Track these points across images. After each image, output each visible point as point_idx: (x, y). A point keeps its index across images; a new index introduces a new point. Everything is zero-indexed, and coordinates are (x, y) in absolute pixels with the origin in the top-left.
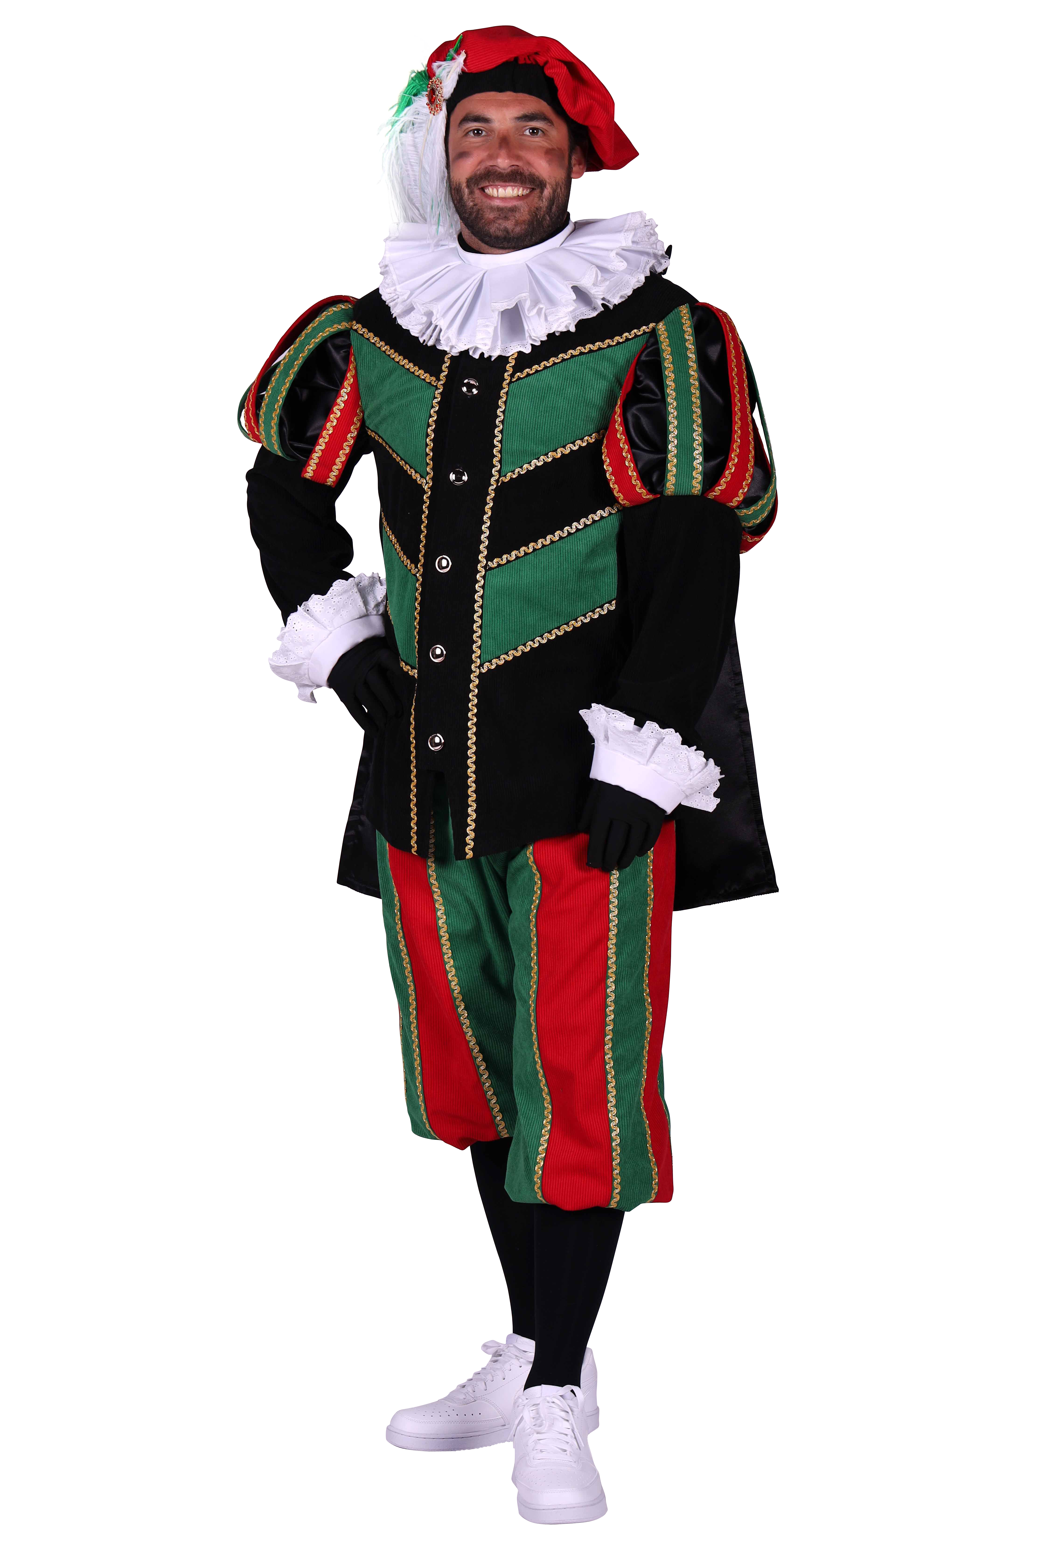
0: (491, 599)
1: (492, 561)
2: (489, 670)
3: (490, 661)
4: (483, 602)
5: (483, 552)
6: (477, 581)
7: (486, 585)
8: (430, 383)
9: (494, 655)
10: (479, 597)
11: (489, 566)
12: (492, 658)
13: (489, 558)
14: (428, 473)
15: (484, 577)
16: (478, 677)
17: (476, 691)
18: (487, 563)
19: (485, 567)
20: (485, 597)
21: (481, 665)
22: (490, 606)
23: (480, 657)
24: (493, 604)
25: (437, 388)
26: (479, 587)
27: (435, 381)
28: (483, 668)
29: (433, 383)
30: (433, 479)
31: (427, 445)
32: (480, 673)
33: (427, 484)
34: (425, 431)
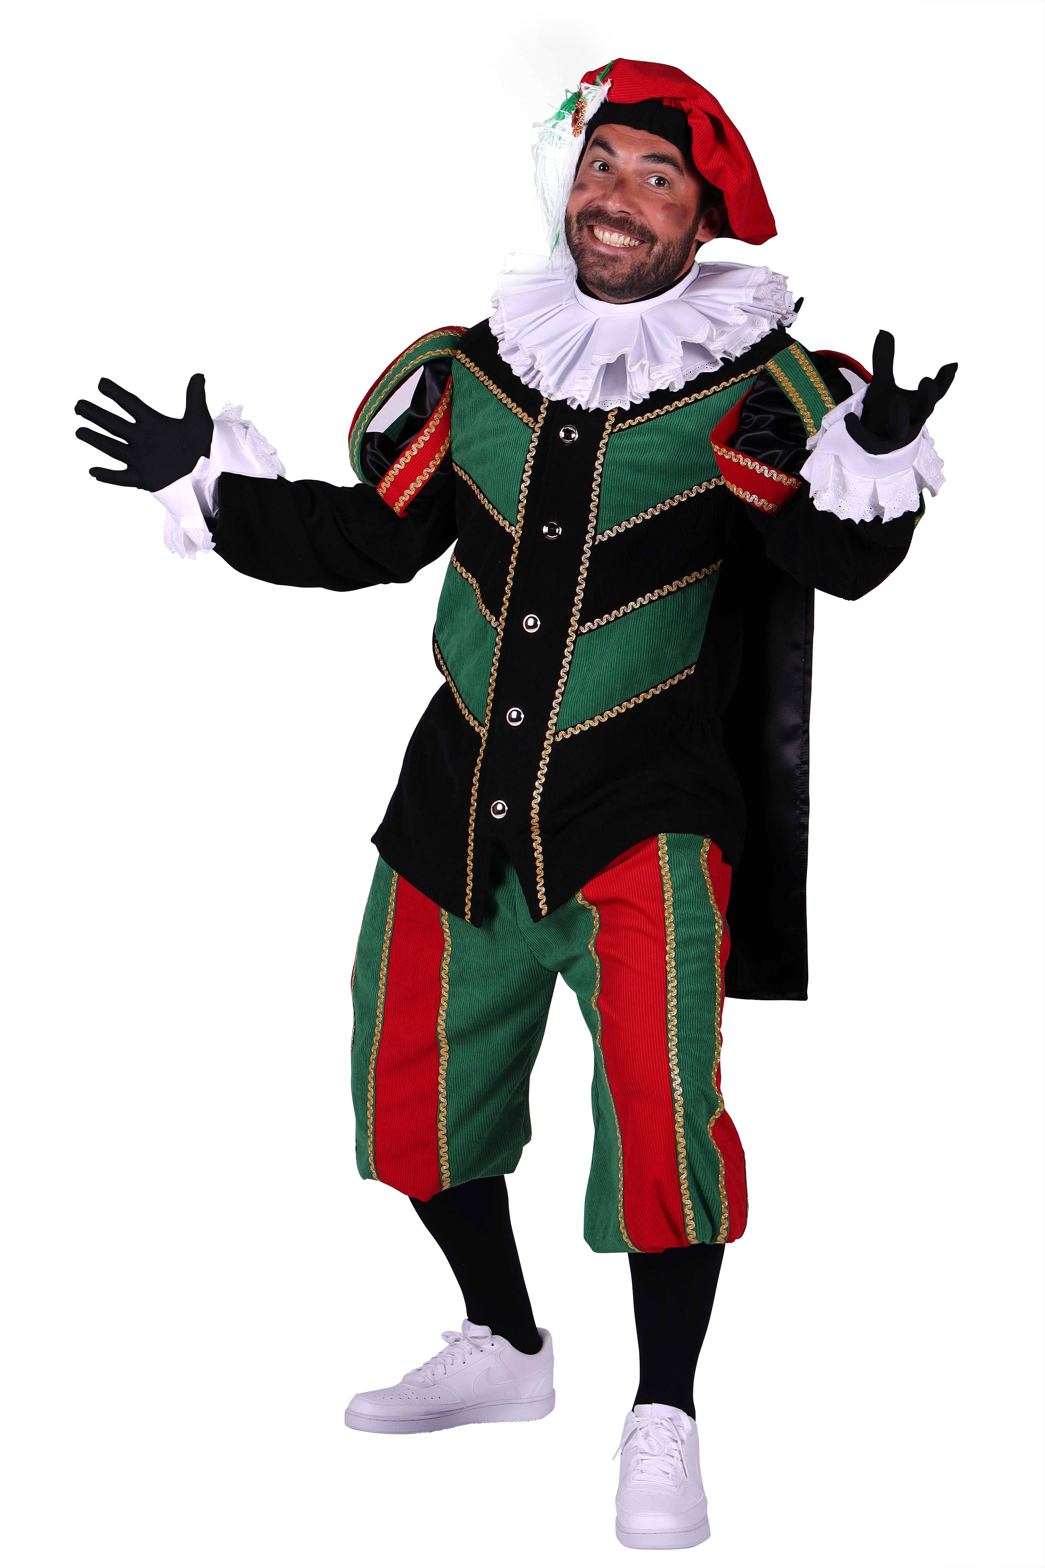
0: (580, 666)
1: (583, 626)
2: (564, 739)
3: (565, 730)
4: (570, 668)
5: (575, 616)
6: (567, 646)
7: (575, 651)
8: (527, 424)
9: (570, 724)
10: (567, 663)
11: (580, 630)
12: (568, 727)
13: (581, 622)
14: (518, 522)
15: (574, 642)
16: (552, 745)
17: (548, 759)
18: (578, 628)
19: (576, 632)
20: (573, 664)
21: (556, 734)
22: (577, 674)
23: (555, 725)
24: (580, 672)
25: (534, 432)
26: (568, 652)
27: (532, 423)
28: (558, 737)
29: (530, 424)
30: (523, 528)
31: (521, 492)
32: (554, 741)
33: (515, 531)
34: (520, 476)
